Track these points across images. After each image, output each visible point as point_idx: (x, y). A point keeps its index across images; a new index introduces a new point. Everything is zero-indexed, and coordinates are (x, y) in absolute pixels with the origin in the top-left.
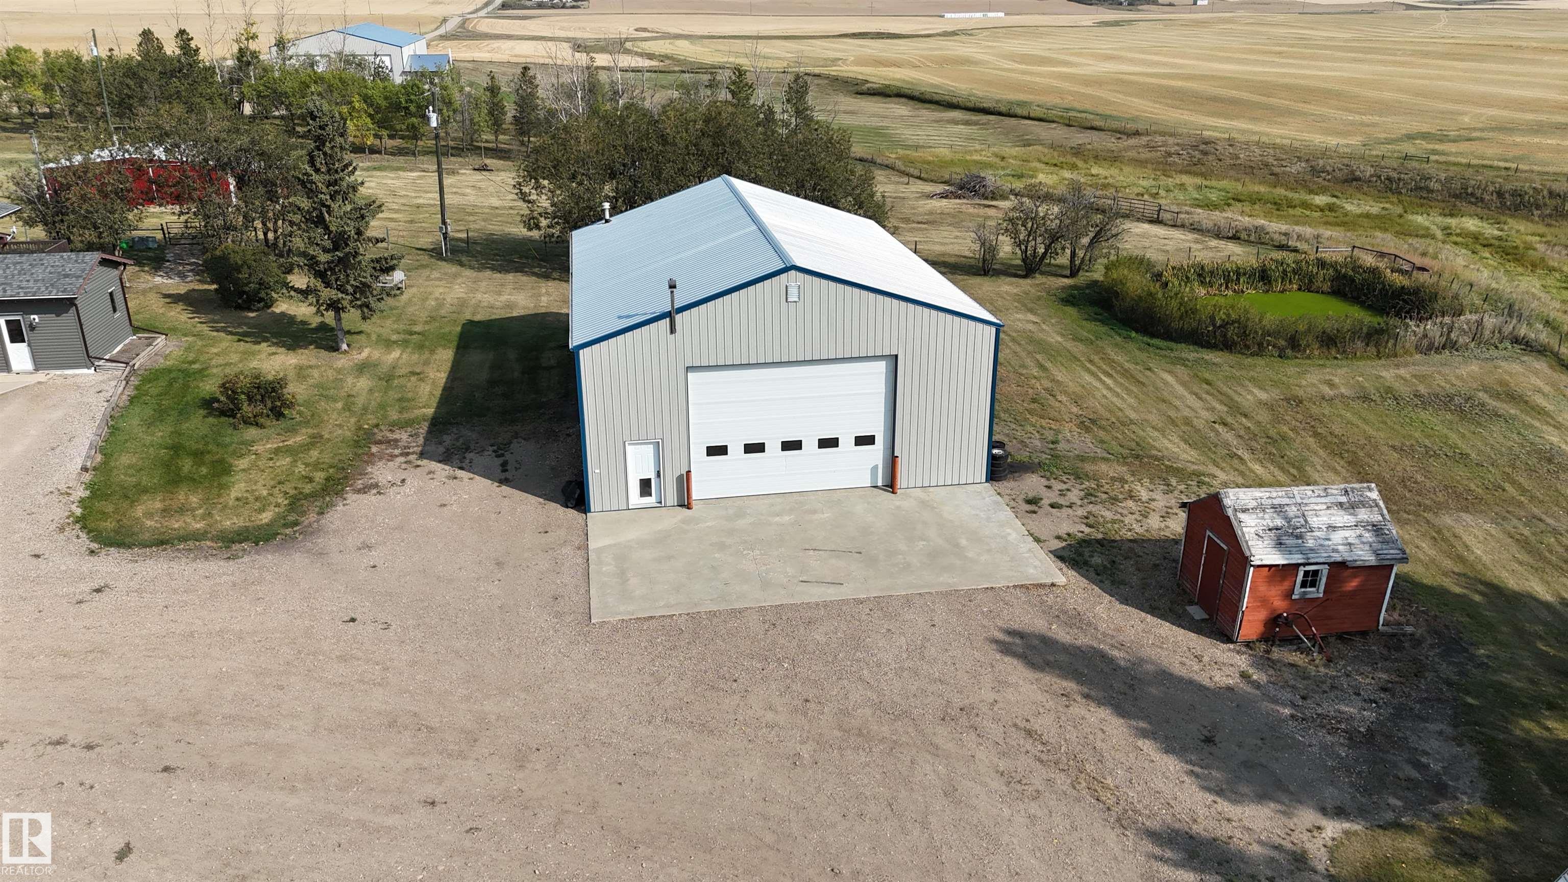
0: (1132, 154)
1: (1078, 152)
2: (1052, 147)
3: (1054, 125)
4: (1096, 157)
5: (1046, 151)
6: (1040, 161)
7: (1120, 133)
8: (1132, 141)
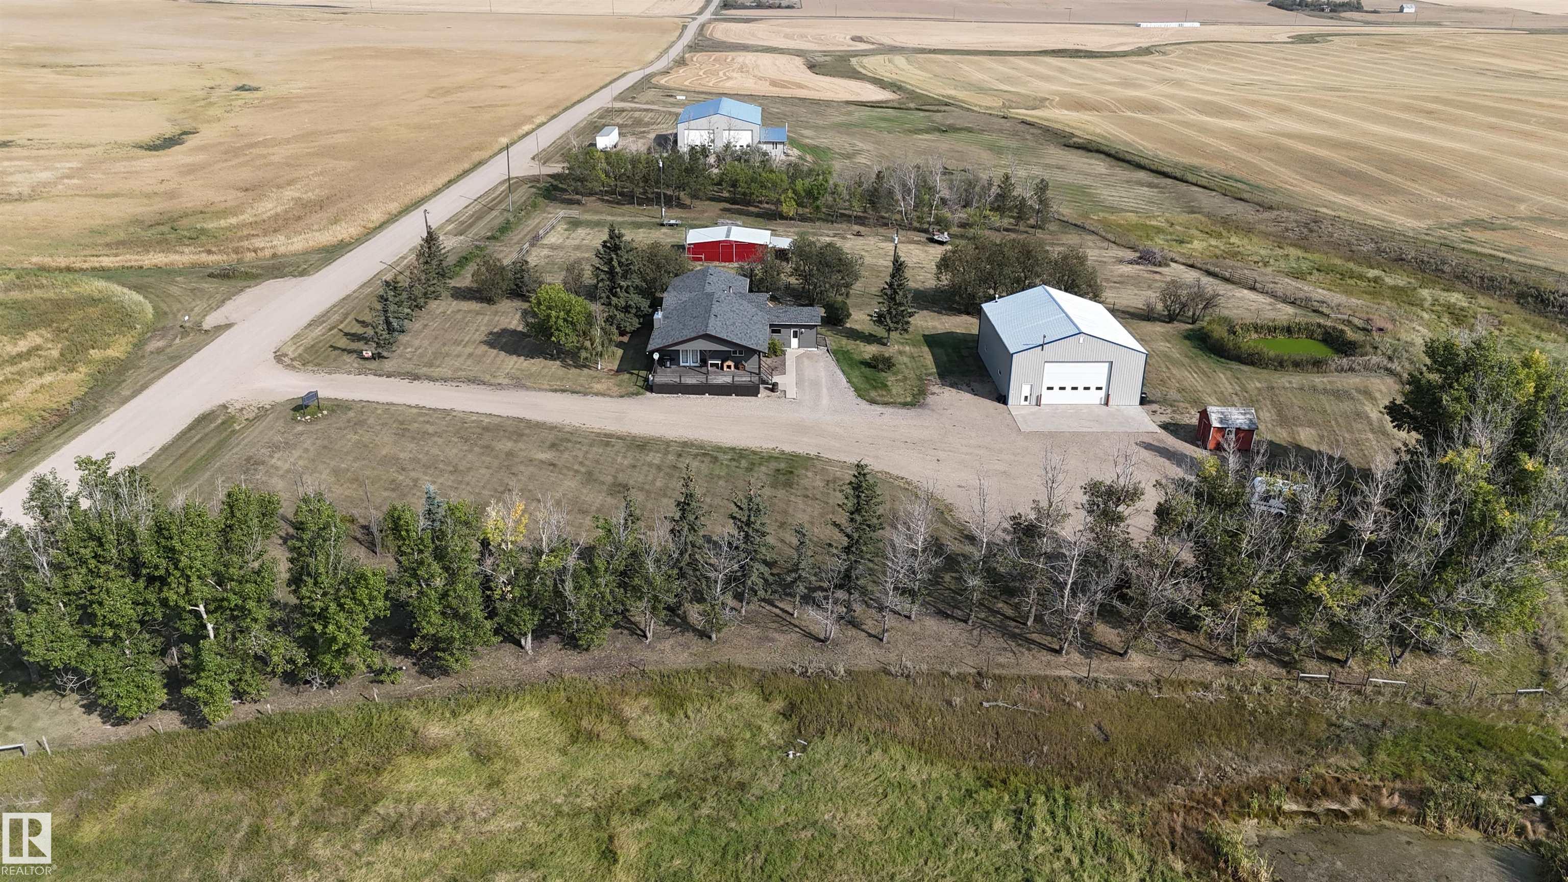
0: (1262, 227)
1: (1225, 222)
2: (1208, 215)
3: (1214, 193)
4: (1237, 227)
5: (1203, 219)
6: (1197, 229)
7: (1259, 205)
8: (1267, 215)
